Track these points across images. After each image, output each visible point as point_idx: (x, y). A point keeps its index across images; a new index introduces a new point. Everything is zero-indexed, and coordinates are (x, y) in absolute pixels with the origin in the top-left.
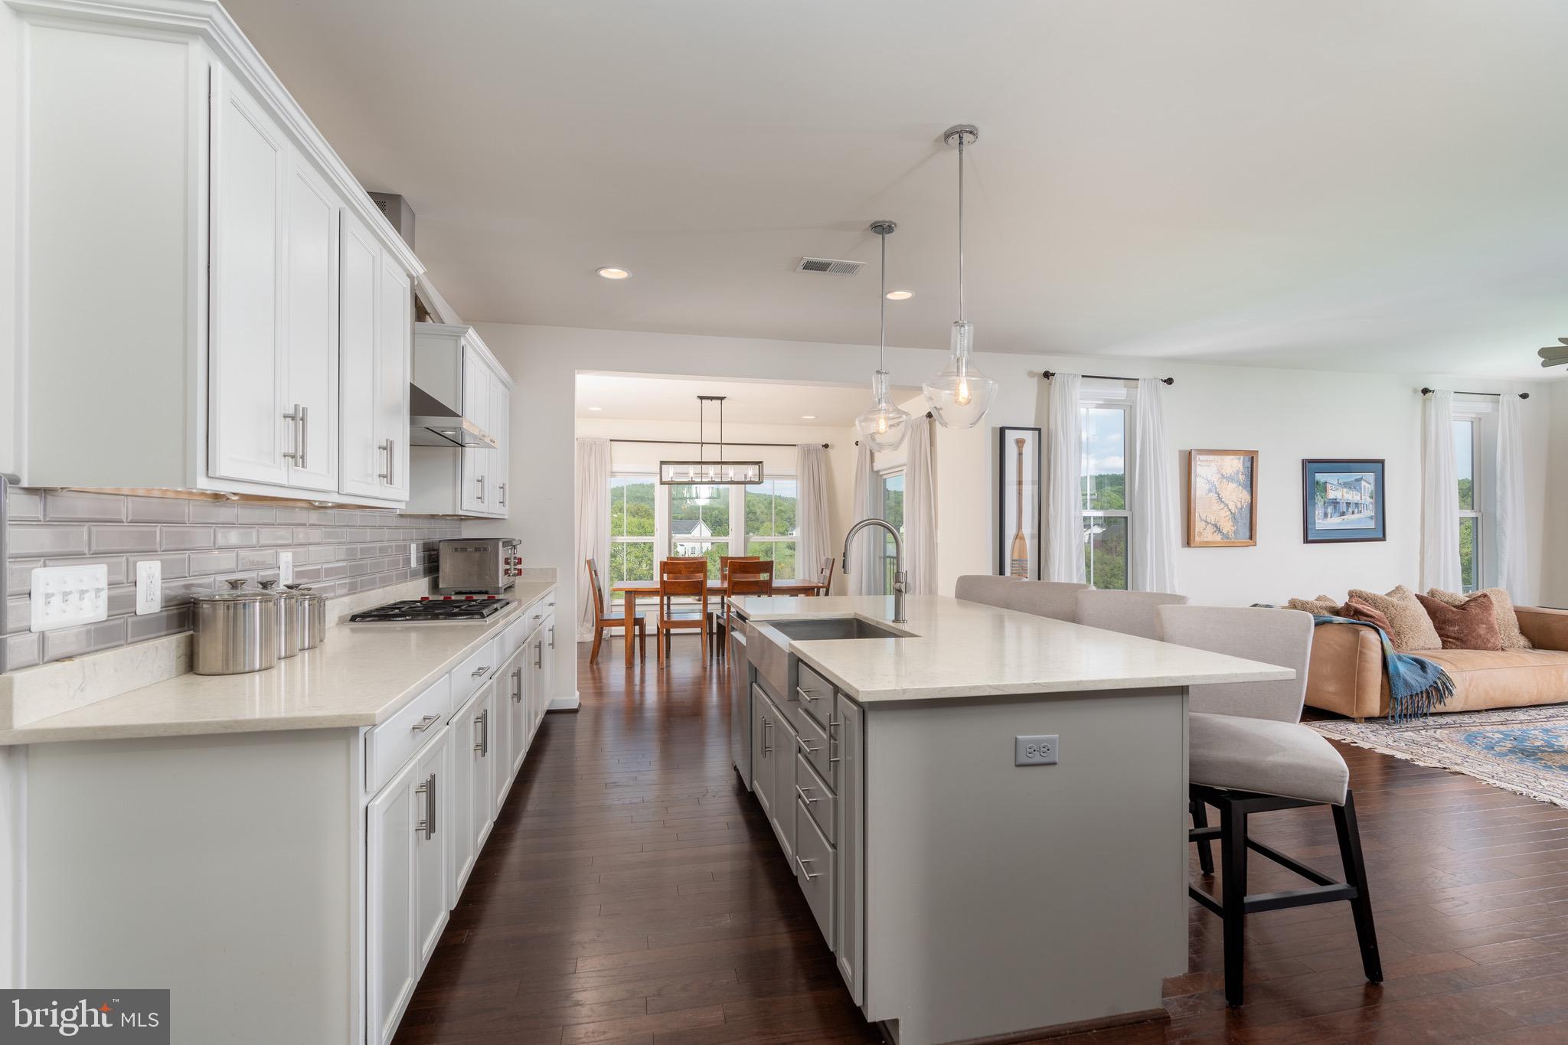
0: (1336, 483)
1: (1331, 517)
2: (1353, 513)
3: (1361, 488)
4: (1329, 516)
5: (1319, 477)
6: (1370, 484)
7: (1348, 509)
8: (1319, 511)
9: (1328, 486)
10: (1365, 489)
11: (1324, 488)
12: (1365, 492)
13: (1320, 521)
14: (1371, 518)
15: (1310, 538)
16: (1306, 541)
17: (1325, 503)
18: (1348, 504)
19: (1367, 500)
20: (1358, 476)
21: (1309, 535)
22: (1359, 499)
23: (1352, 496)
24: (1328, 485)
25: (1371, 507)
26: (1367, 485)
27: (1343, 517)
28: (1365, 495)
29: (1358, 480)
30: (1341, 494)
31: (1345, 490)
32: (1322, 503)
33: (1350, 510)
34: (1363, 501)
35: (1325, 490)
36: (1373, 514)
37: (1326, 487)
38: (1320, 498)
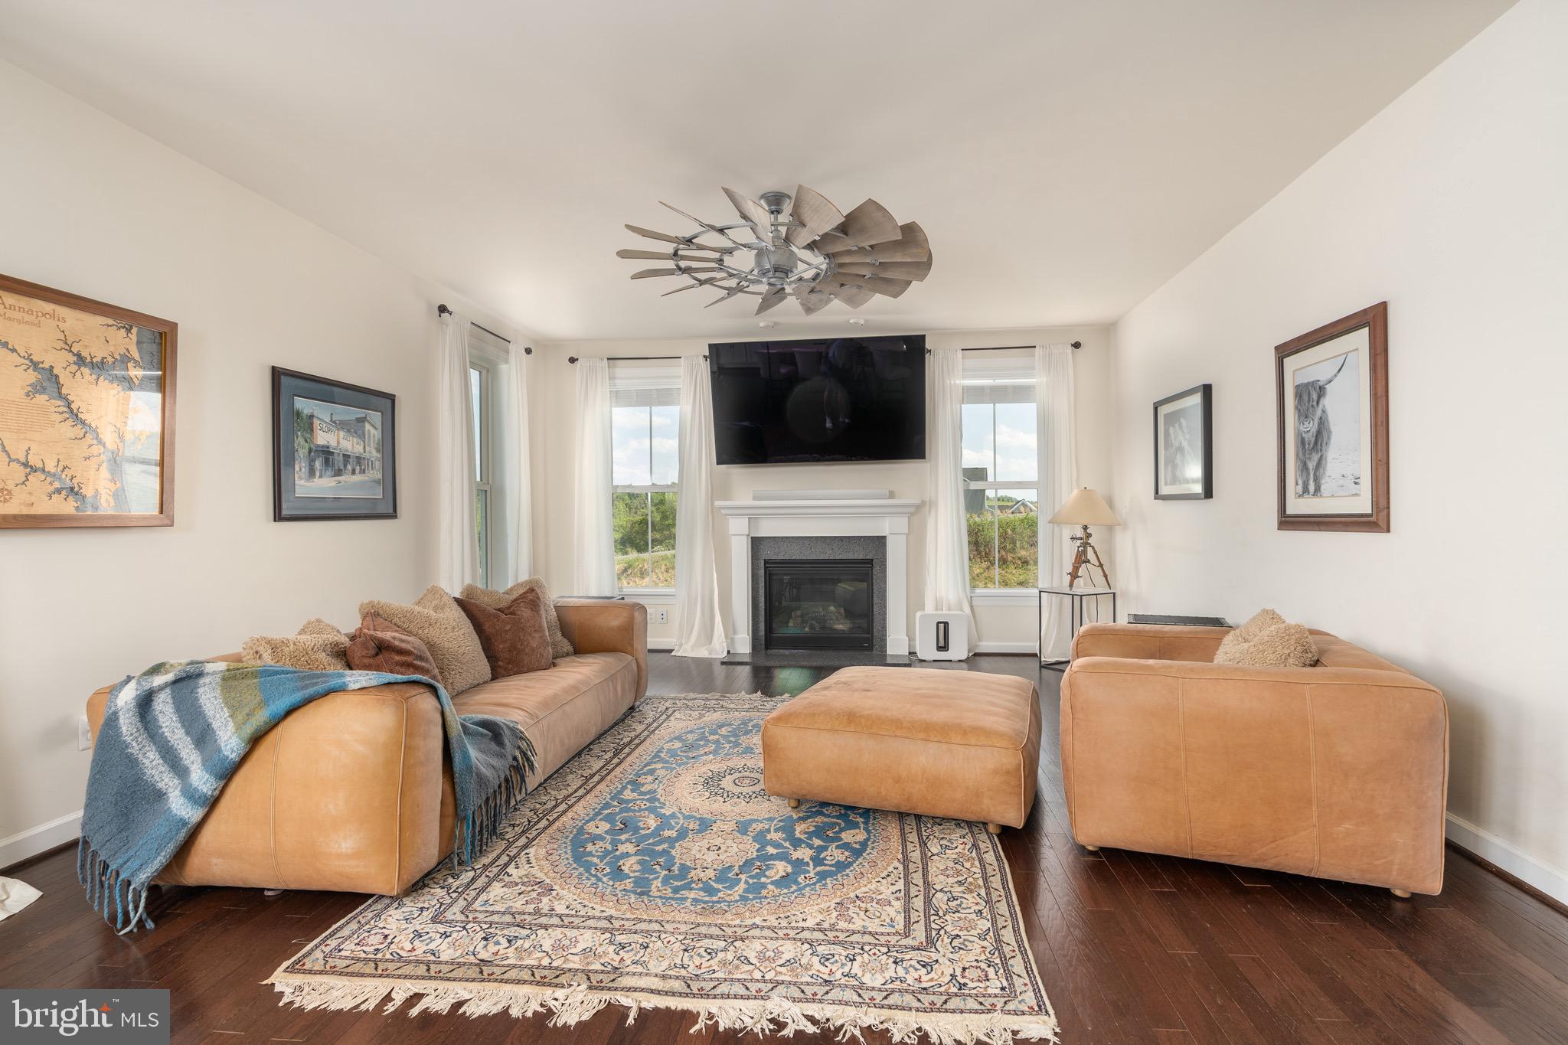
0: (328, 420)
1: (321, 477)
2: (353, 472)
3: (364, 434)
4: (318, 474)
5: (303, 405)
6: (376, 429)
7: (345, 466)
8: (300, 467)
9: (316, 422)
10: (369, 437)
11: (308, 424)
12: (369, 440)
13: (302, 482)
14: (377, 482)
15: (285, 512)
16: (279, 516)
17: (310, 451)
18: (346, 457)
19: (373, 454)
20: (360, 413)
21: (284, 505)
22: (362, 451)
23: (349, 444)
24: (315, 420)
25: (377, 464)
26: (373, 431)
27: (339, 478)
28: (369, 445)
29: (362, 420)
30: (336, 441)
31: (342, 434)
32: (306, 451)
33: (349, 467)
34: (367, 454)
35: (311, 428)
36: (380, 476)
37: (312, 424)
38: (302, 442)
